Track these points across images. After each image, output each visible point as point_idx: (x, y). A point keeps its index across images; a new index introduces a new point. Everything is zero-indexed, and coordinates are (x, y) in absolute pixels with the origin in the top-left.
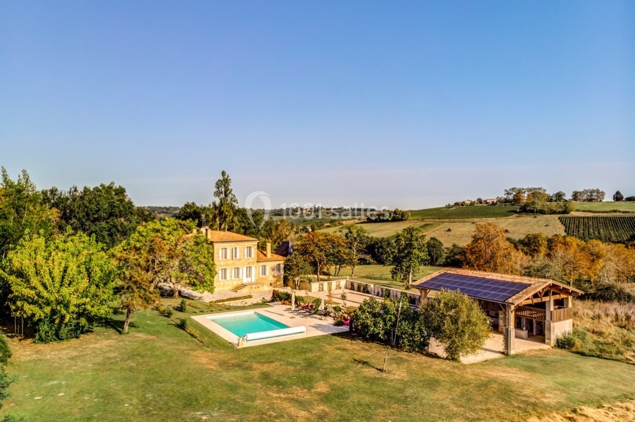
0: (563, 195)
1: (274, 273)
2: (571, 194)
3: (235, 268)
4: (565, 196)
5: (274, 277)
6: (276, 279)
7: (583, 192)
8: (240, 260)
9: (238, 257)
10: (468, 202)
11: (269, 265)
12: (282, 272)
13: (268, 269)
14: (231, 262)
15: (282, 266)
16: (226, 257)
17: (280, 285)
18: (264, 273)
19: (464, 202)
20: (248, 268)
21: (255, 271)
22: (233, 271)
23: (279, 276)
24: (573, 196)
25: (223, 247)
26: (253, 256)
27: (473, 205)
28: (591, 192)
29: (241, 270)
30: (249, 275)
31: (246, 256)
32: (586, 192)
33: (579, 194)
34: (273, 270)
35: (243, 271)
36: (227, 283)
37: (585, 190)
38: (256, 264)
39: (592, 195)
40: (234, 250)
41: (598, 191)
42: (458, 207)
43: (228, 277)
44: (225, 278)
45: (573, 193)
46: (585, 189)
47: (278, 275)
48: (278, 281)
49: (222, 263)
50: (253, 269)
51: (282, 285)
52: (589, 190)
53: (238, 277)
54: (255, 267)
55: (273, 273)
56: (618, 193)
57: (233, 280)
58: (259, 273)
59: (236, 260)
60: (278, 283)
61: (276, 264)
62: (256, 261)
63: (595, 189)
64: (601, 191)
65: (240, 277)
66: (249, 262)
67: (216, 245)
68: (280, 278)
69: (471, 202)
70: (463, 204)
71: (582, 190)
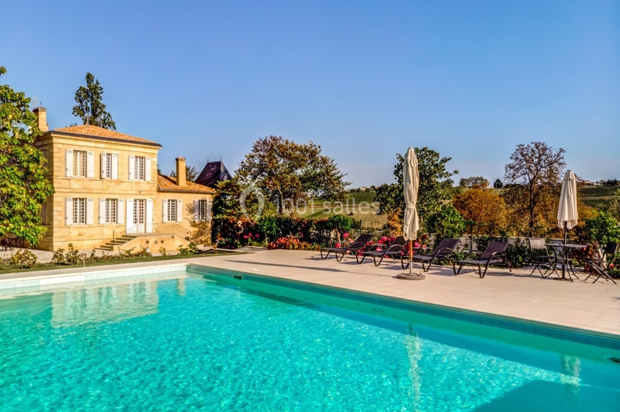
0: (452, 182)
1: (194, 218)
2: (459, 181)
3: (108, 200)
4: (454, 183)
5: (194, 224)
6: (196, 229)
7: (469, 179)
8: (119, 182)
9: (115, 176)
10: (363, 189)
11: (184, 201)
12: (209, 217)
13: (180, 207)
14: (98, 185)
15: (209, 204)
16: (84, 173)
17: (206, 241)
18: (173, 216)
19: (360, 189)
20: (138, 202)
21: (154, 210)
22: (103, 205)
23: (202, 225)
24: (460, 183)
25: (77, 148)
26: (148, 177)
27: (369, 191)
28: (475, 180)
29: (121, 205)
30: (140, 218)
31: (132, 177)
32: (472, 179)
33: (466, 181)
34: (192, 211)
35: (127, 210)
36: (87, 232)
37: (470, 178)
38: (156, 195)
39: (476, 183)
40: (105, 159)
41: (482, 179)
42: (354, 193)
43: (90, 220)
44: (83, 220)
45: (461, 180)
46: (471, 176)
47: (201, 223)
48: (200, 233)
49: (75, 185)
50: (150, 206)
51: (210, 242)
52: (475, 177)
53: (115, 219)
54: (154, 201)
55: (190, 217)
56: (498, 181)
57: (102, 226)
58: (163, 216)
59: (111, 182)
60: (203, 238)
61: (197, 200)
62: (155, 189)
63: (479, 177)
64: (484, 179)
65: (121, 220)
66: (139, 188)
67: (59, 143)
68: (205, 227)
69: (366, 189)
70: (358, 191)
71: (468, 178)
